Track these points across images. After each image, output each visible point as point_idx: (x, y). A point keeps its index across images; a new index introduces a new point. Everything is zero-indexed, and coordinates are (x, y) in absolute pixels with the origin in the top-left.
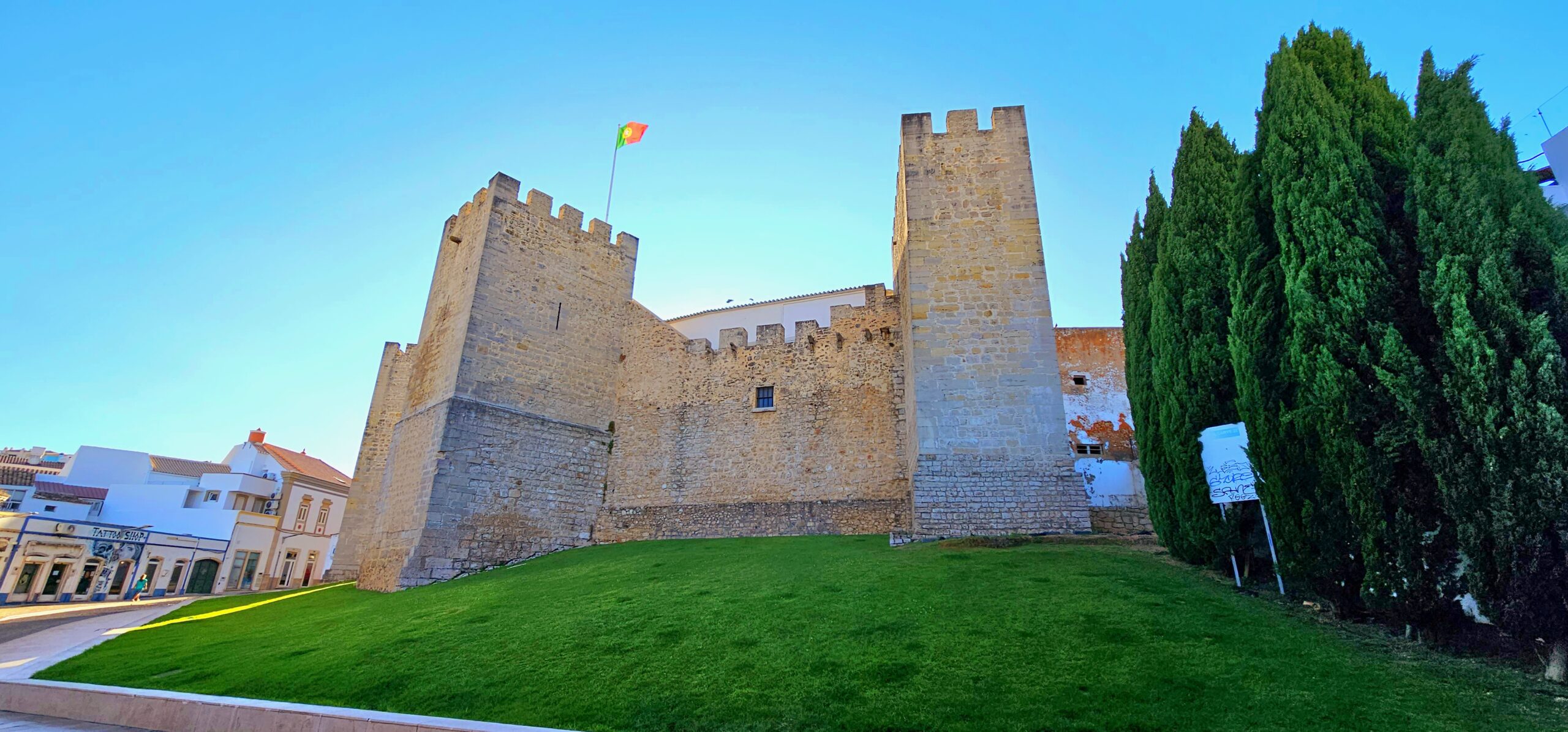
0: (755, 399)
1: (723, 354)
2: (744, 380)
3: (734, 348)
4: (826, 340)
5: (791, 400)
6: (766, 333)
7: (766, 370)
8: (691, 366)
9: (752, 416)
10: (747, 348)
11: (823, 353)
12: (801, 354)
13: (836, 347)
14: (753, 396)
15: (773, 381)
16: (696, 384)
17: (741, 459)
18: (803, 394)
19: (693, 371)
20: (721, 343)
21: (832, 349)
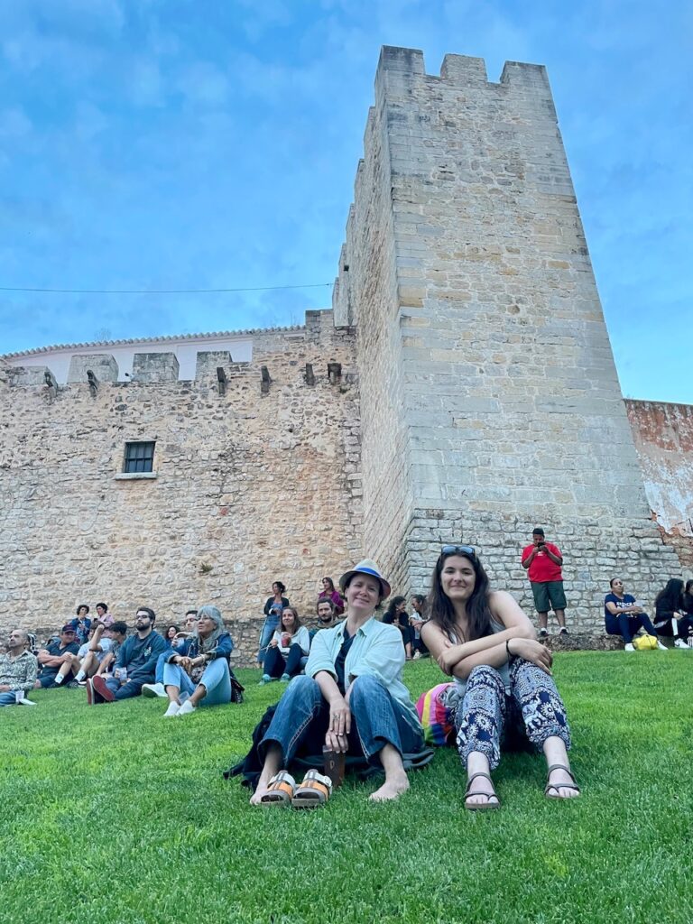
0: (122, 460)
1: (74, 391)
2: (105, 430)
3: (93, 382)
4: (244, 380)
5: (182, 464)
6: (150, 366)
7: (145, 418)
8: (17, 405)
9: (114, 486)
10: (117, 385)
11: (239, 398)
12: (203, 397)
13: (259, 391)
14: (118, 455)
15: (154, 434)
16: (20, 434)
17: (88, 553)
18: (204, 454)
19: (17, 414)
20: (72, 374)
21: (252, 392)
